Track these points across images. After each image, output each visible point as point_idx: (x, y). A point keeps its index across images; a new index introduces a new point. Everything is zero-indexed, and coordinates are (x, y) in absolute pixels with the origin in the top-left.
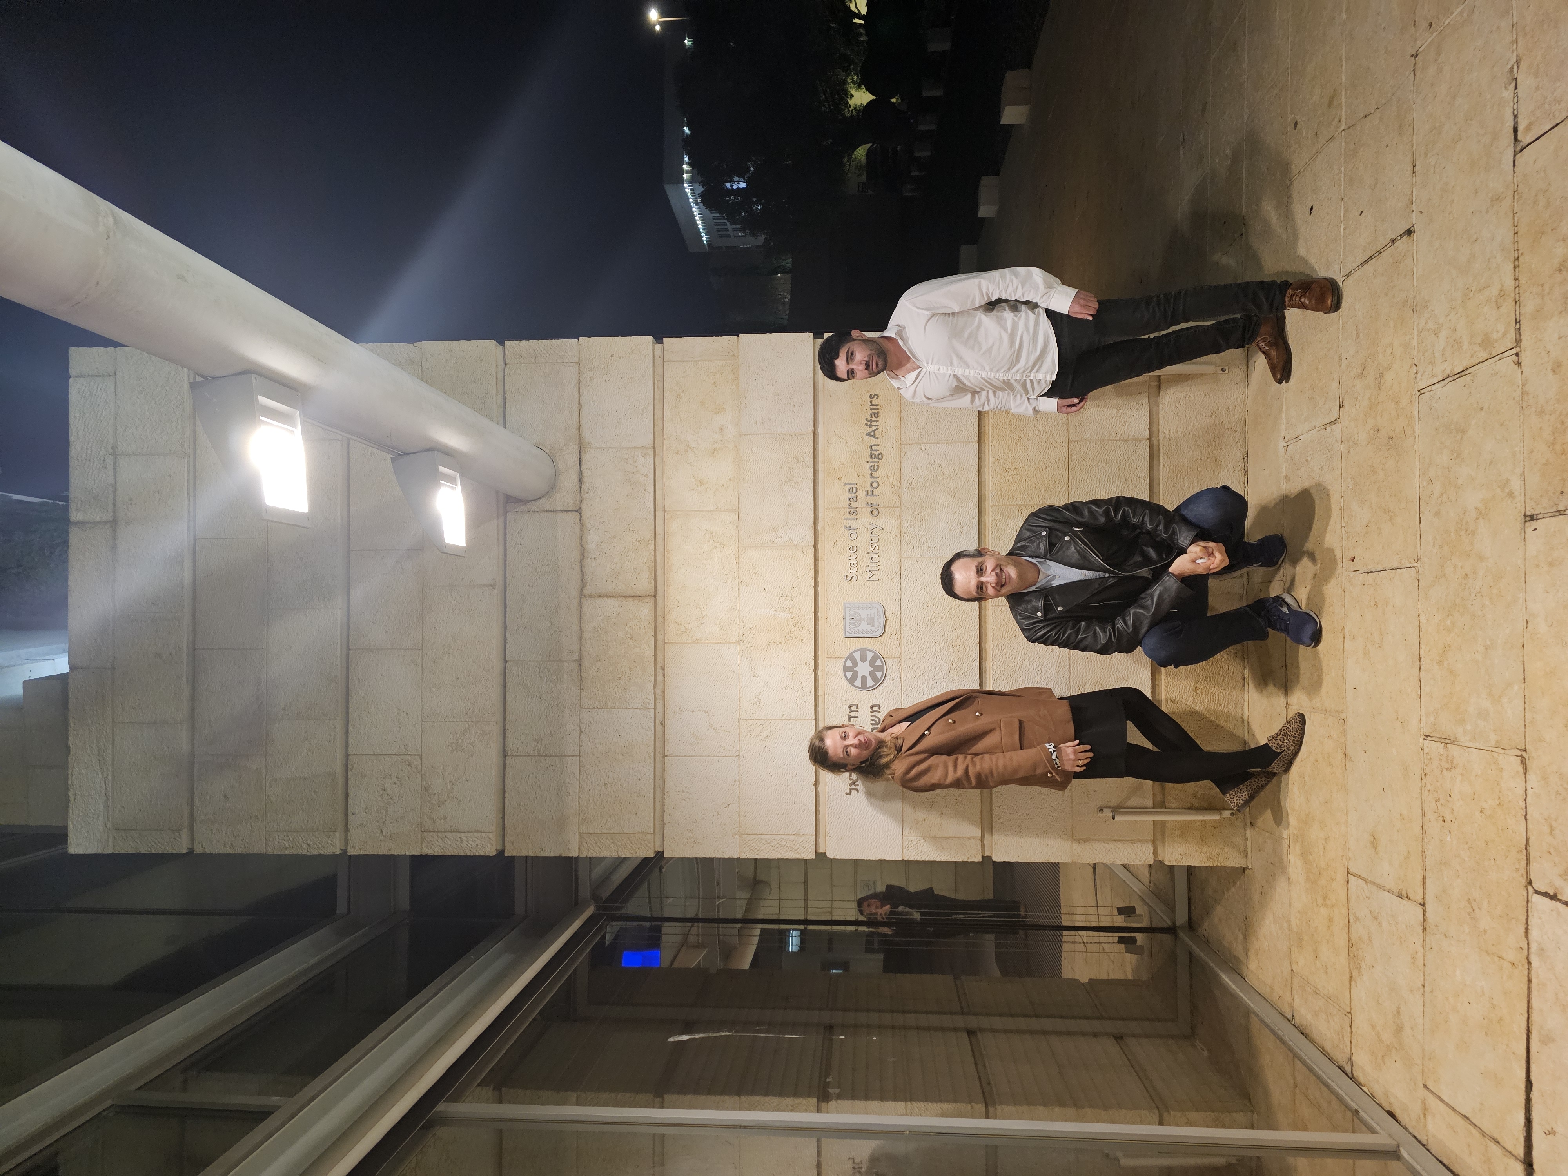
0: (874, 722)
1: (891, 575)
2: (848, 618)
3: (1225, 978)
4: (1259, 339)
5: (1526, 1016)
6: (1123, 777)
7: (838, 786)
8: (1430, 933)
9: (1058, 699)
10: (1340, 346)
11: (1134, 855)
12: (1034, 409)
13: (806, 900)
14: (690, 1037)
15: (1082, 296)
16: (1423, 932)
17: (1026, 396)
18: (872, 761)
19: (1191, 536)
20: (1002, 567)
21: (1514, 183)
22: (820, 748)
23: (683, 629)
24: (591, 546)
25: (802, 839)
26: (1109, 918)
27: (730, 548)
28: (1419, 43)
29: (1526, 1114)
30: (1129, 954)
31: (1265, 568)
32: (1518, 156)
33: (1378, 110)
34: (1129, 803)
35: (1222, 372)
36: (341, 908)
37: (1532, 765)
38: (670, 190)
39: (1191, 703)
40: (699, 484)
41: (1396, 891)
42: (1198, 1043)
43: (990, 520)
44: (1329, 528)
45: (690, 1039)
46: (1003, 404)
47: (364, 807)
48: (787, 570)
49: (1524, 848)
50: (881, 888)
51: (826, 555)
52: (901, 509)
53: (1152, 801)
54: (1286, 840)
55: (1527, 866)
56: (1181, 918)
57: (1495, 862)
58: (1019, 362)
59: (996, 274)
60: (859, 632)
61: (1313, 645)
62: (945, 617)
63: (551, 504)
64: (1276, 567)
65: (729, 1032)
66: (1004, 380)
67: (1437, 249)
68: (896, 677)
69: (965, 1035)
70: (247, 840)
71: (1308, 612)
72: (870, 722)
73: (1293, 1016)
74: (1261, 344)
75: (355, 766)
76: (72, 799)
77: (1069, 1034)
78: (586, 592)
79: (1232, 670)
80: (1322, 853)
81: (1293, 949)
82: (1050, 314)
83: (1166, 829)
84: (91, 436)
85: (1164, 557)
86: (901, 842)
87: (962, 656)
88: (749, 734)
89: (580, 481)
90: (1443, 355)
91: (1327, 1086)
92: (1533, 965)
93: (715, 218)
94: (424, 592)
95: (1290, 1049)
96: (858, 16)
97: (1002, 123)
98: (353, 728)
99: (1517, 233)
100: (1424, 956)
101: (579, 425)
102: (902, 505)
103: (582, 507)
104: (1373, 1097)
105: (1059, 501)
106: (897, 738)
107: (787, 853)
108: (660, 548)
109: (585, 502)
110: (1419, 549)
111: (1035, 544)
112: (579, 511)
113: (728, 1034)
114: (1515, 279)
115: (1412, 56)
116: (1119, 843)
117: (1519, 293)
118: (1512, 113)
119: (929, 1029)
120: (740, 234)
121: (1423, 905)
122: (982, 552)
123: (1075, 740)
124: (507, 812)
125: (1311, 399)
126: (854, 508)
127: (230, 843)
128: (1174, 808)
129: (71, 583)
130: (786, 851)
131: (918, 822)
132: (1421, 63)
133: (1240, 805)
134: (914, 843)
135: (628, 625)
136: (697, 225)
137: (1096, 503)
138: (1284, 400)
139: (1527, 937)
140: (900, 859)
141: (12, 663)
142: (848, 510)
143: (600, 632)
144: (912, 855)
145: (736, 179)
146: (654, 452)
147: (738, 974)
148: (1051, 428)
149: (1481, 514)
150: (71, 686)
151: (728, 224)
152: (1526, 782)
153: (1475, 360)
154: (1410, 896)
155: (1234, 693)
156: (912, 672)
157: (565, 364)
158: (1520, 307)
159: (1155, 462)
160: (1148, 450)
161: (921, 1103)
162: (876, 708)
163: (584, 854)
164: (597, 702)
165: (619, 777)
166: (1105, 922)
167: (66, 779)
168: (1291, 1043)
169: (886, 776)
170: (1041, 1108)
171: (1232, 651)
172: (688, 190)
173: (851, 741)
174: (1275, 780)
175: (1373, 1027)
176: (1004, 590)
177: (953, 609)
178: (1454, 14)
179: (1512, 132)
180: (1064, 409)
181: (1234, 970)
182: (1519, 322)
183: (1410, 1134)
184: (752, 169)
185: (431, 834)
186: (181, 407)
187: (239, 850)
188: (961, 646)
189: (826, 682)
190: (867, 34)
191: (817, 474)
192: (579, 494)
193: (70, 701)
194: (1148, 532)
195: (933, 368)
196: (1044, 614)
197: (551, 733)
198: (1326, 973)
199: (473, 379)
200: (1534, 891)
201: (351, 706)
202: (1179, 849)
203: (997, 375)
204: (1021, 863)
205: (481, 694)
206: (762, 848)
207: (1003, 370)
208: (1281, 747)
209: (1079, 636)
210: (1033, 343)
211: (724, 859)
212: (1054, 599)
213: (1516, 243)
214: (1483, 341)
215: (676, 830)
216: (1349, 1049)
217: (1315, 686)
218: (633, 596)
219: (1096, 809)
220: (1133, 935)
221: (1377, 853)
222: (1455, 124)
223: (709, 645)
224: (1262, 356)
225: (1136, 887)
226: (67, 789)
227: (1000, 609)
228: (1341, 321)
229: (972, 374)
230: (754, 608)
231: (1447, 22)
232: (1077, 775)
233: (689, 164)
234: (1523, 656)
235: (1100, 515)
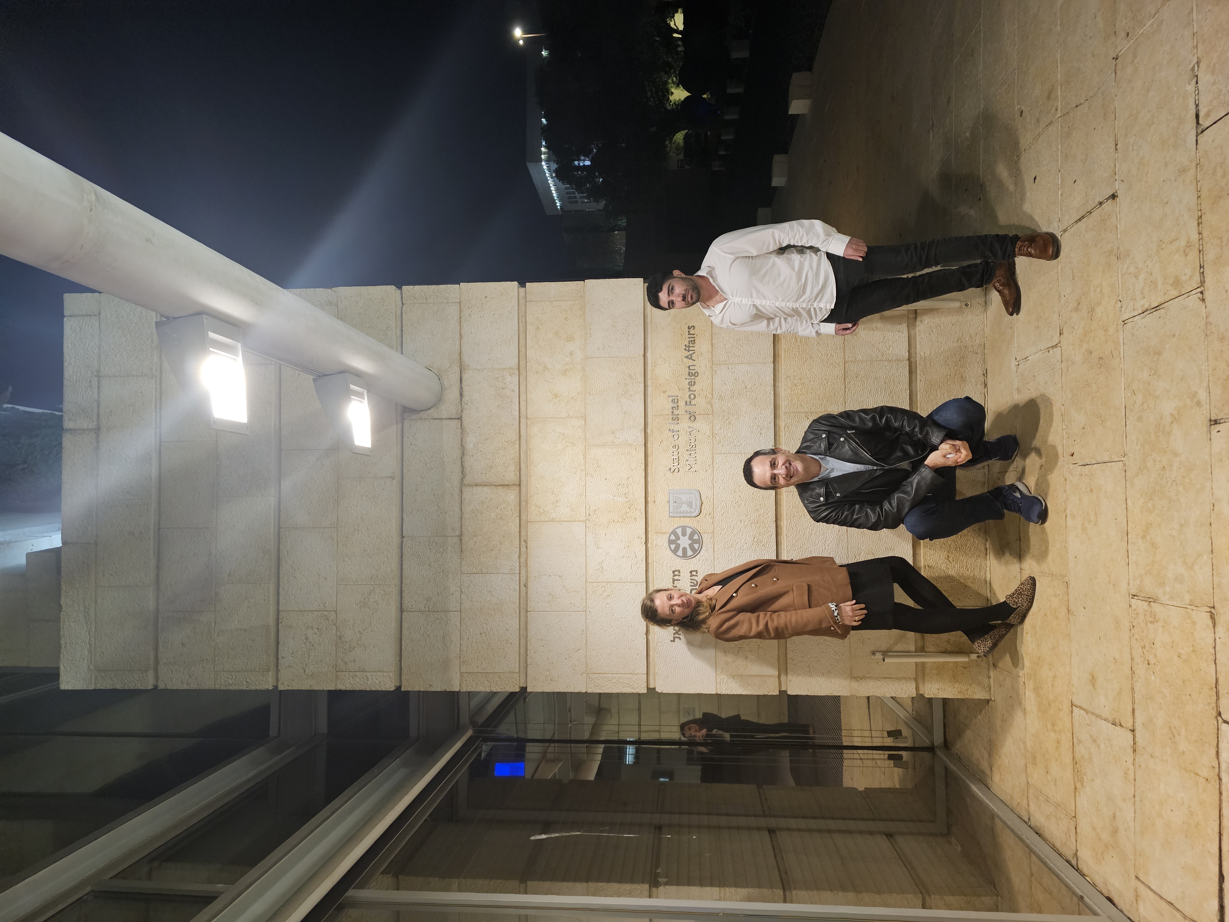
0: (693, 584)
1: (705, 468)
2: (671, 502)
3: (974, 788)
4: (995, 281)
5: (1219, 822)
6: (891, 629)
7: (665, 635)
8: (1138, 754)
9: (840, 566)
10: (1060, 286)
11: (900, 689)
12: (817, 332)
13: (640, 725)
14: (548, 836)
15: (854, 242)
16: (1133, 753)
17: (810, 321)
18: (692, 617)
19: (941, 436)
20: (791, 462)
21: (1196, 157)
22: (651, 607)
23: (542, 511)
24: (469, 446)
25: (636, 677)
26: (880, 740)
27: (579, 447)
28: (1119, 49)
29: (1219, 901)
30: (897, 768)
31: (1002, 462)
32: (1199, 137)
33: (1086, 101)
34: (896, 648)
35: (965, 307)
36: (273, 732)
37: (1220, 620)
38: (531, 167)
39: (945, 568)
40: (554, 397)
41: (1111, 719)
42: (953, 840)
43: (784, 424)
44: (1052, 430)
45: (547, 838)
46: (792, 328)
47: (291, 652)
48: (623, 464)
49: (1214, 686)
50: (699, 715)
51: (654, 452)
52: (713, 415)
53: (914, 647)
54: (1022, 678)
55: (1217, 701)
56: (938, 739)
57: (1191, 697)
58: (805, 294)
59: (786, 225)
60: (680, 512)
61: (1040, 522)
62: (748, 501)
63: (438, 413)
64: (1010, 461)
65: (579, 832)
66: (793, 308)
67: (1136, 210)
68: (710, 548)
69: (767, 833)
70: (200, 679)
71: (1037, 496)
72: (690, 584)
73: (1029, 819)
74: (996, 285)
75: (284, 620)
76: (63, 646)
77: (850, 832)
78: (465, 482)
79: (977, 542)
80: (1050, 688)
81: (1028, 765)
82: (830, 256)
83: (926, 669)
84: (81, 362)
85: (920, 453)
86: (715, 679)
87: (762, 532)
88: (594, 594)
89: (461, 395)
90: (1142, 293)
91: (1058, 876)
92: (1223, 781)
93: (566, 189)
94: (339, 483)
95: (1028, 846)
96: (677, 31)
97: (790, 113)
98: (283, 590)
99: (1200, 197)
100: (1135, 772)
101: (460, 351)
102: (714, 412)
103: (463, 415)
104: (1094, 886)
105: (836, 410)
106: (711, 599)
107: (624, 689)
108: (523, 447)
109: (465, 411)
110: (1125, 447)
111: (817, 444)
112: (460, 419)
113: (578, 833)
114: (1200, 233)
115: (1114, 58)
116: (888, 680)
117: (1202, 244)
118: (1194, 103)
119: (739, 828)
120: (586, 201)
121: (1133, 731)
122: (776, 451)
123: (853, 600)
124: (404, 656)
125: (1037, 328)
126: (676, 415)
127: (186, 681)
128: (932, 652)
129: (64, 477)
130: (624, 687)
131: (728, 664)
132: (1121, 64)
133: (986, 651)
134: (725, 681)
135: (499, 508)
136: (553, 194)
137: (864, 411)
138: (1015, 329)
139: (1218, 758)
140: (714, 693)
141: (18, 539)
142: (671, 417)
143: (476, 513)
144: (724, 690)
145: (582, 158)
146: (519, 372)
147: (586, 783)
148: (831, 352)
149: (1175, 419)
150: (63, 557)
151: (576, 193)
152: (1215, 633)
153: (1167, 298)
154: (1123, 724)
155: (979, 560)
156: (723, 544)
157: (449, 304)
158: (1203, 255)
159: (914, 375)
160: (908, 368)
161: (732, 888)
162: (694, 573)
163: (464, 690)
164: (474, 569)
165: (491, 628)
166: (877, 743)
167: (59, 630)
168: (1028, 841)
169: (702, 629)
170: (829, 893)
171: (977, 527)
172: (545, 167)
173: (675, 601)
174: (1012, 631)
175: (1094, 829)
176: (794, 480)
177: (754, 494)
178: (1147, 25)
179: (1195, 117)
180: (841, 332)
181: (982, 781)
182: (1203, 267)
183: (1125, 915)
184: (595, 150)
185: (344, 673)
186: (150, 339)
187: (193, 686)
188: (761, 523)
189: (655, 552)
190: (684, 46)
191: (646, 388)
192: (460, 405)
193: (62, 569)
194: (907, 433)
195: (737, 300)
196: (826, 499)
197: (438, 593)
198: (1055, 785)
199: (377, 316)
200: (1223, 721)
201: (281, 572)
202: (936, 686)
203: (788, 304)
204: (810, 696)
205: (383, 563)
206: (605, 685)
207: (792, 301)
208: (1016, 604)
209: (854, 517)
210: (816, 278)
211: (575, 693)
212: (833, 488)
213: (1199, 205)
214: (1174, 282)
215: (536, 670)
216: (1075, 846)
217: (1043, 556)
218: (502, 485)
219: (870, 653)
220: (900, 753)
221: (1095, 689)
222: (1149, 112)
223: (562, 523)
224: (997, 293)
225: (902, 714)
226: (59, 638)
227: (792, 494)
228: (1060, 267)
229: (768, 304)
230: (597, 494)
231: (1141, 31)
232: (854, 628)
233: (546, 147)
234: (1211, 532)
235: (868, 420)
